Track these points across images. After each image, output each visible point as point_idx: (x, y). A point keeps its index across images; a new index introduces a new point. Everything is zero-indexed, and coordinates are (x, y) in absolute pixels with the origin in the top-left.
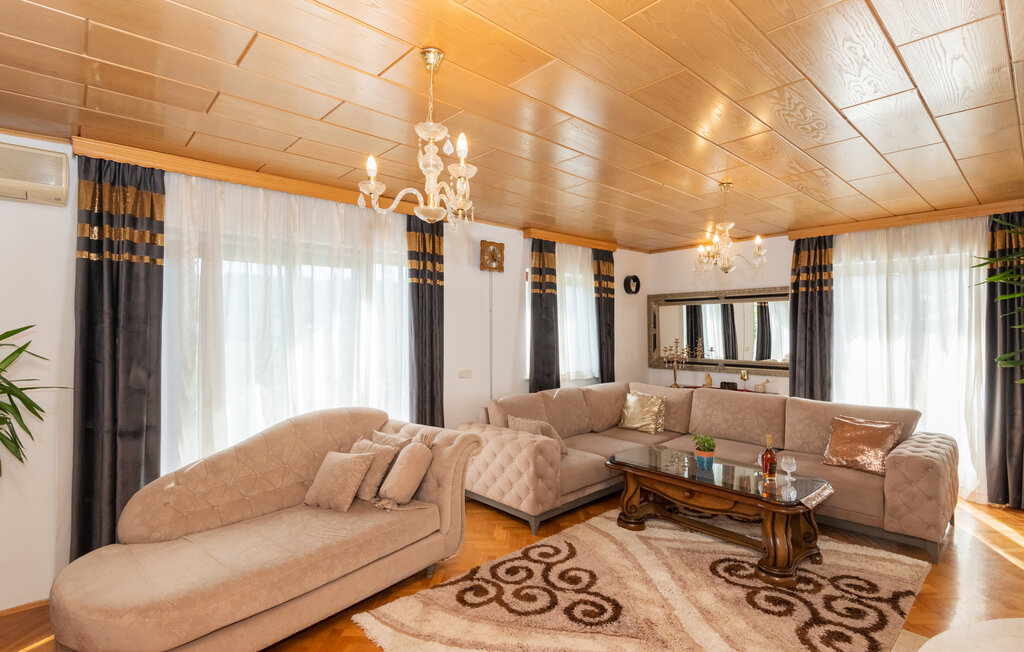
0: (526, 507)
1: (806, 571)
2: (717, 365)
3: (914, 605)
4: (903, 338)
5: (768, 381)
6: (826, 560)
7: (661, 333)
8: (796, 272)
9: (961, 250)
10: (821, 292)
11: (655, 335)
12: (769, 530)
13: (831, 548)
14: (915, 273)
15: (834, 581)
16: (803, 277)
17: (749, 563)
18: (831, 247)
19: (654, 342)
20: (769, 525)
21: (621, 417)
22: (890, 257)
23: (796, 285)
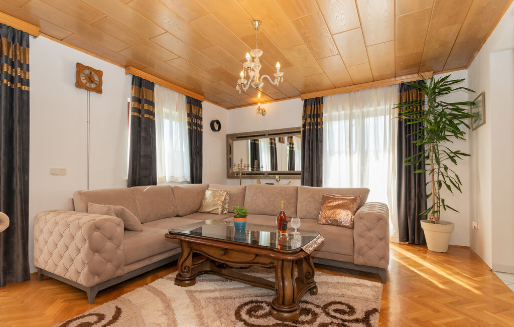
0: (82, 280)
1: (306, 302)
2: (264, 174)
3: (379, 322)
4: (357, 153)
5: (290, 182)
6: (320, 290)
7: (234, 157)
8: (304, 118)
9: (385, 103)
10: (317, 130)
11: (231, 159)
12: (280, 274)
13: (324, 280)
14: (363, 118)
15: (325, 308)
16: (308, 120)
17: (266, 302)
18: (322, 103)
19: (230, 162)
20: (279, 271)
21: (201, 205)
22: (351, 109)
23: (304, 126)
